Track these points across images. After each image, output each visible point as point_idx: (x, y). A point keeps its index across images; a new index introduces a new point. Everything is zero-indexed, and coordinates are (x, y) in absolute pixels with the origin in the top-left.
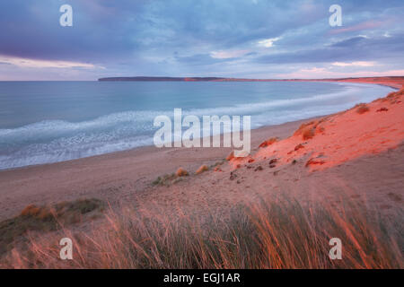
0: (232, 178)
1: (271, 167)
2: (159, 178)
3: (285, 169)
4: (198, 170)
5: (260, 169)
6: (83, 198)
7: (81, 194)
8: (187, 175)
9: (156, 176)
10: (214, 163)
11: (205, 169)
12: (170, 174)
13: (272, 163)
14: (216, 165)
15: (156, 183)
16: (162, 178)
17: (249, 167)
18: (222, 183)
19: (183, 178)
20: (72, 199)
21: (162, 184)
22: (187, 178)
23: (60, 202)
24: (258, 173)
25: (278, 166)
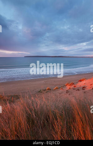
0: (67, 93)
1: (83, 90)
2: (41, 90)
3: (89, 91)
4: (54, 89)
5: (78, 90)
6: (16, 94)
7: (15, 93)
8: (50, 90)
9: (40, 89)
10: (60, 86)
11: (57, 88)
12: (44, 89)
13: (84, 88)
14: (61, 87)
15: (39, 92)
16: (42, 90)
17: (74, 89)
18: (63, 94)
19: (49, 91)
20: (13, 94)
21: (41, 92)
22: (50, 91)
23: (9, 95)
24: (78, 92)
25: (86, 90)
